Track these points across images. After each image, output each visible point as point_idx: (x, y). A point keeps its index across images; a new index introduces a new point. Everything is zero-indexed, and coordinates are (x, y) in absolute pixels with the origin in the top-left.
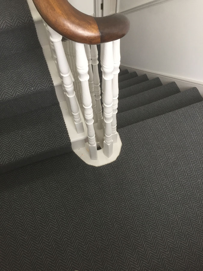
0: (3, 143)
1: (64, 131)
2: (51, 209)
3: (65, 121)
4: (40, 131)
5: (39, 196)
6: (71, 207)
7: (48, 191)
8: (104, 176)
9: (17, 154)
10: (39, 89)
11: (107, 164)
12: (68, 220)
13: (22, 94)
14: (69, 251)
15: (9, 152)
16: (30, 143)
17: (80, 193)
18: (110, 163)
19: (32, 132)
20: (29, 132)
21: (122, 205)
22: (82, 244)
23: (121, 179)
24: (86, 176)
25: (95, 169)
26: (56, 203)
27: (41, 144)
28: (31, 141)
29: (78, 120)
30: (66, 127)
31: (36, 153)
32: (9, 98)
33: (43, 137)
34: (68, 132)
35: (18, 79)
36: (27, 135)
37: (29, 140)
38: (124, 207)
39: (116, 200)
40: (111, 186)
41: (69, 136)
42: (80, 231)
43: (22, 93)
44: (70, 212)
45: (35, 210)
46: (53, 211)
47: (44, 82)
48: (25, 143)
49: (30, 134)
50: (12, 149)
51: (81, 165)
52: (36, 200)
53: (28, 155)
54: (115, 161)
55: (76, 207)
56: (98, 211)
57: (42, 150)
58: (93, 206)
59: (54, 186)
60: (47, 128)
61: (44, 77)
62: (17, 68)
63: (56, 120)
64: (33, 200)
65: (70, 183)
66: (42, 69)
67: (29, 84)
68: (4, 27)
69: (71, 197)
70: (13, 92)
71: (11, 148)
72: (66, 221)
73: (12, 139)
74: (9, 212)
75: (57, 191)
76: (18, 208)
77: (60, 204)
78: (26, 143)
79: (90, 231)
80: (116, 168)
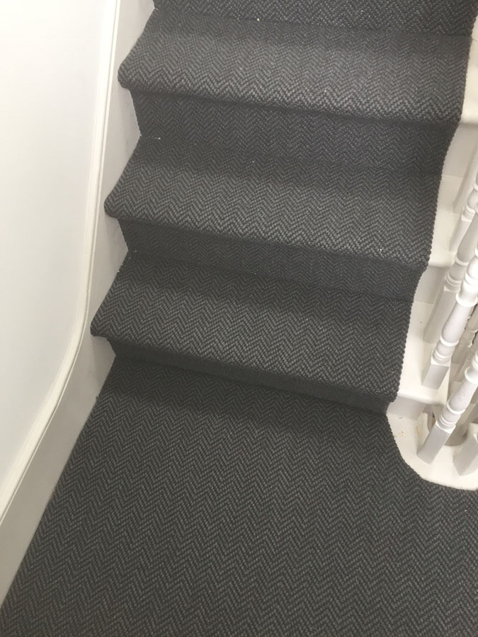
0: (267, 324)
1: (395, 365)
2: (283, 503)
3: (406, 345)
4: (345, 338)
5: (273, 464)
6: (324, 528)
7: (295, 464)
8: (429, 510)
9: (280, 359)
10: (394, 257)
11: (450, 488)
12: (304, 550)
13: (354, 251)
14: (274, 614)
15: (267, 347)
16: (315, 351)
17: (357, 510)
18: (457, 490)
19: (329, 332)
20: (322, 330)
21: (439, 598)
22: (308, 620)
23: (467, 540)
24: (387, 484)
25: (415, 481)
26: (299, 499)
27: (334, 365)
28: (318, 347)
29: (443, 357)
30: (403, 357)
31: (315, 377)
32: (326, 249)
33: (346, 353)
34: (403, 371)
35: (364, 219)
36: (317, 334)
37: (316, 346)
38: (443, 608)
39: (432, 578)
40: (435, 541)
41: (399, 379)
42: (318, 589)
43: (357, 249)
44: (317, 536)
45: (252, 486)
46: (286, 510)
47: (412, 246)
48: (305, 346)
49: (323, 333)
50: (276, 345)
51: (388, 452)
52: (262, 468)
53: (298, 371)
54: (473, 492)
55: (333, 535)
56: (378, 574)
57: (330, 379)
58: (372, 556)
59: (311, 461)
60: (363, 340)
61: (415, 237)
62: (371, 196)
63: (388, 333)
64: (257, 464)
65: (347, 477)
66: (420, 220)
67: (378, 238)
68: (394, 112)
69: (334, 507)
70: (340, 240)
71: (275, 342)
72: (300, 549)
73: (285, 325)
74: (206, 459)
75: (311, 477)
76: (223, 462)
77: (304, 506)
78: (307, 347)
79: (339, 604)
80: (467, 509)
